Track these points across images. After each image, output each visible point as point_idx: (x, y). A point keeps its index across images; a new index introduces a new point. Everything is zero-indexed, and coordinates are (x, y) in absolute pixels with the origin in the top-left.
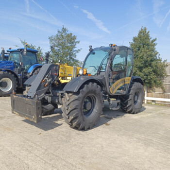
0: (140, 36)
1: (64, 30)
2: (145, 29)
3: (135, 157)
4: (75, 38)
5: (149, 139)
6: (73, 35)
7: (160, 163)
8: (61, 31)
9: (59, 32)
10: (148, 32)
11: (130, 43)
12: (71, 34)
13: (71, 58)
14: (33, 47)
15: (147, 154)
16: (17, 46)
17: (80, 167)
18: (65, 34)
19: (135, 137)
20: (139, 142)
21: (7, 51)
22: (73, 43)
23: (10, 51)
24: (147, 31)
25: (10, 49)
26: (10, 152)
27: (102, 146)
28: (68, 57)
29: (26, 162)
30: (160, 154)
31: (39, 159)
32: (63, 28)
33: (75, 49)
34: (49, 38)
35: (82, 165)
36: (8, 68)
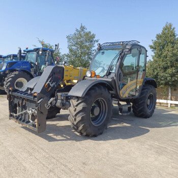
0: (164, 33)
1: (83, 28)
2: (171, 25)
3: (142, 166)
4: (93, 36)
5: (163, 147)
6: (92, 34)
7: (170, 174)
8: (79, 29)
9: (77, 30)
10: (174, 29)
11: (152, 40)
12: (90, 32)
13: (90, 58)
14: (51, 47)
15: (157, 163)
16: (35, 46)
17: (79, 173)
18: (84, 32)
19: (148, 145)
20: (151, 150)
21: (24, 51)
22: (92, 41)
23: (27, 50)
24: (173, 27)
25: (27, 49)
26: (11, 154)
27: (108, 152)
28: (86, 57)
29: (24, 164)
30: (172, 164)
31: (38, 162)
32: (82, 27)
33: (93, 49)
34: (67, 37)
35: (81, 171)
36: (25, 68)
